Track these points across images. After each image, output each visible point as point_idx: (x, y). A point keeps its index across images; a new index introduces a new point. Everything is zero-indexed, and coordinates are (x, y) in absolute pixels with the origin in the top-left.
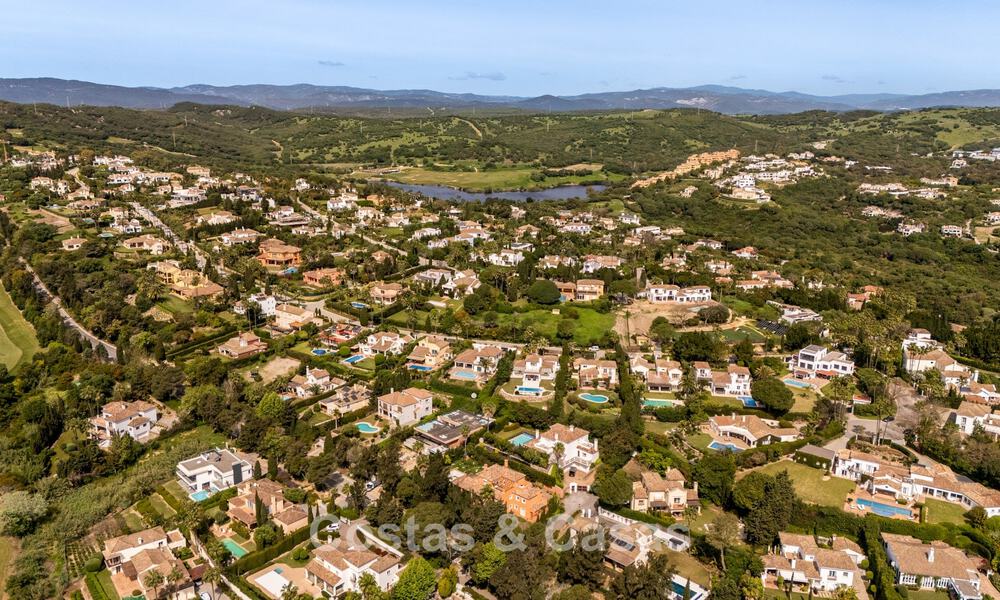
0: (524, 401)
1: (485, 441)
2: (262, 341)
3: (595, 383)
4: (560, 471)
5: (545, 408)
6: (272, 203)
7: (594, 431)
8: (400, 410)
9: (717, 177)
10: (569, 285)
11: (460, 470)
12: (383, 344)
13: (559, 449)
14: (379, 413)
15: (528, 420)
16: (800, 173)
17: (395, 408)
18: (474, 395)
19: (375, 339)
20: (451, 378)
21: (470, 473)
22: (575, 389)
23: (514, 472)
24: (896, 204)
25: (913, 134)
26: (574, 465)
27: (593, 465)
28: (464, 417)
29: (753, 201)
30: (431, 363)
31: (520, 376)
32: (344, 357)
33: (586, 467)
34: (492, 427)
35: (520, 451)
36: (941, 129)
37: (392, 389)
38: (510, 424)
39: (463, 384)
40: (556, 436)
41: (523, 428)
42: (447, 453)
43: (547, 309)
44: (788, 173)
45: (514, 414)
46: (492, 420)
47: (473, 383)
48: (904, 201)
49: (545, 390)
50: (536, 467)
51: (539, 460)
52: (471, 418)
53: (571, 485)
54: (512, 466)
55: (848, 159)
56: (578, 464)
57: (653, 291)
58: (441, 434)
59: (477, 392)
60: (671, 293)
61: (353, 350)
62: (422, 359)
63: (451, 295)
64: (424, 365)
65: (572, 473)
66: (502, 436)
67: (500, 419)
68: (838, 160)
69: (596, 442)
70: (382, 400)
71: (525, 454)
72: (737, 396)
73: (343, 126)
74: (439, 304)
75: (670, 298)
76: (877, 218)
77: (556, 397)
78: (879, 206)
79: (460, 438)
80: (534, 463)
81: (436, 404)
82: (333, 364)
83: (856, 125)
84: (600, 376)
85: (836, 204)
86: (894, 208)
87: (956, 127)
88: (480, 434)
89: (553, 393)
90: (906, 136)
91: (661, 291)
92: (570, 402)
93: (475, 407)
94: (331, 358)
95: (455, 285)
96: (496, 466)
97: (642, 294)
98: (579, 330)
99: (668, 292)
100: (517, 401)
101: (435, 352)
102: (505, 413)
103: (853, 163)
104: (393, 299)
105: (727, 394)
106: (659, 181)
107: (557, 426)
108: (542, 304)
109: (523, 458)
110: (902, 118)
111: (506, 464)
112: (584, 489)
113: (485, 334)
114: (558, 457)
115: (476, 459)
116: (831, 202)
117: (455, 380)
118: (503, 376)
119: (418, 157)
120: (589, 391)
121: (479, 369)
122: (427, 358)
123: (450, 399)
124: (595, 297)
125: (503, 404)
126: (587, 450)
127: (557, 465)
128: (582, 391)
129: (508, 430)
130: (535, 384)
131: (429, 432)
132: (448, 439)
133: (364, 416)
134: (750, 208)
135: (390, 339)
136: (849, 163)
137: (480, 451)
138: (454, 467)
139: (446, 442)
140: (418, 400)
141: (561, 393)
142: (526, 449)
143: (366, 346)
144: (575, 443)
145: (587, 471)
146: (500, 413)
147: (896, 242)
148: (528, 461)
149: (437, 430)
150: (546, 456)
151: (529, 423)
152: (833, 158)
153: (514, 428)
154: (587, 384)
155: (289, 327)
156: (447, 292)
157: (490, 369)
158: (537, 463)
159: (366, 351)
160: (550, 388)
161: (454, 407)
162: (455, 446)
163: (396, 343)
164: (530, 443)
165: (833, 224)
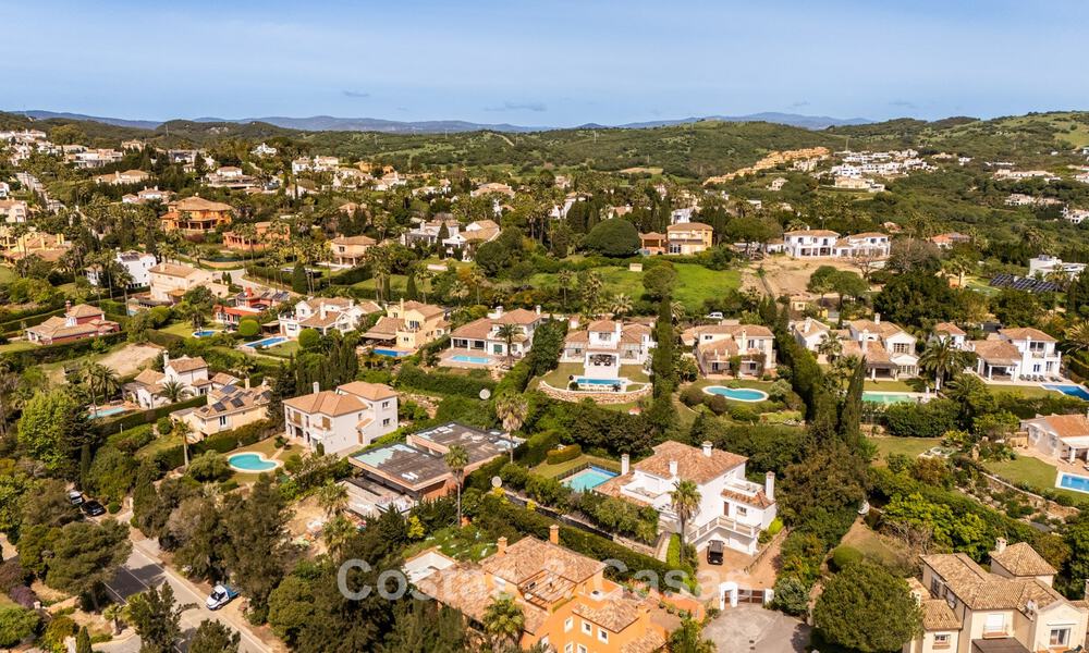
0: (589, 400)
1: (505, 483)
2: (107, 318)
3: (733, 367)
4: (688, 552)
5: (635, 412)
6: (210, 161)
7: (757, 457)
8: (326, 424)
9: (811, 169)
10: (653, 235)
11: (446, 552)
12: (323, 316)
13: (686, 496)
14: (286, 435)
15: (600, 437)
16: (911, 166)
17: (317, 419)
18: (485, 394)
19: (308, 309)
20: (440, 364)
21: (467, 557)
22: (692, 378)
23: (574, 558)
24: (1049, 190)
25: (1026, 135)
26: (716, 537)
27: (765, 537)
28: (464, 436)
29: (864, 191)
30: (407, 345)
31: (578, 360)
32: (248, 339)
33: (746, 540)
34: (520, 454)
35: (587, 505)
36: (1057, 131)
37: (316, 385)
38: (562, 448)
39: (465, 374)
40: (674, 468)
41: (588, 457)
42: (414, 512)
43: (619, 264)
44: (897, 165)
45: (570, 425)
46: (519, 441)
47: (486, 372)
48: (1058, 186)
49: (631, 383)
50: (627, 543)
51: (635, 525)
52: (477, 438)
53: (723, 587)
54: (569, 541)
55: (961, 155)
56: (727, 534)
57: (794, 240)
58: (406, 471)
59: (492, 387)
60: (825, 241)
61: (268, 330)
62: (390, 337)
63: (458, 255)
64: (393, 349)
65: (715, 557)
66: (544, 472)
67: (537, 438)
68: (949, 157)
69: (770, 479)
70: (291, 406)
71: (600, 512)
72: (1040, 384)
73: (356, 139)
74: (437, 267)
75: (823, 251)
76: (1030, 206)
77: (657, 393)
78: (1026, 194)
79: (450, 479)
80: (622, 534)
81: (406, 413)
82: (222, 350)
83: (952, 132)
84: (743, 351)
85: (966, 195)
86: (1047, 195)
87: (1073, 128)
88: (493, 470)
89: (648, 386)
90: (1019, 136)
91: (807, 240)
92: (688, 401)
93: (486, 418)
94: (221, 341)
95: (463, 239)
96: (528, 542)
97: (775, 247)
98: (682, 291)
99: (821, 240)
100: (576, 400)
101: (416, 325)
102: (550, 425)
103: (968, 160)
104: (359, 259)
105: (1015, 381)
106: (737, 177)
107: (670, 447)
108: (611, 256)
109: (594, 520)
110: (1006, 123)
111: (554, 534)
112: (757, 597)
113: (513, 299)
114: (684, 517)
115: (483, 525)
116: (959, 193)
117: (449, 369)
118: (544, 358)
119: (441, 163)
120: (722, 382)
121: (498, 349)
122: (400, 336)
123: (435, 403)
124: (699, 248)
125: (544, 406)
126: (749, 501)
127: (680, 536)
128: (708, 383)
129: (556, 460)
130: (610, 373)
131: (380, 467)
132: (420, 480)
133: (257, 440)
134: (860, 199)
135: (337, 309)
136: (963, 161)
137: (492, 507)
138: (432, 545)
139: (415, 488)
140: (366, 402)
141: (666, 384)
142: (602, 498)
143: (292, 321)
144: (719, 484)
145: (751, 549)
146: (538, 425)
147: (1065, 230)
148: (606, 529)
149: (401, 463)
150: (649, 515)
151: (603, 445)
152: (943, 155)
153: (571, 457)
154: (716, 368)
155: (167, 299)
156: (450, 251)
157: (520, 347)
158: (630, 533)
159: (290, 331)
160: (642, 378)
161: (443, 419)
162: (433, 497)
163: (347, 315)
164: (611, 485)
165: (973, 214)
